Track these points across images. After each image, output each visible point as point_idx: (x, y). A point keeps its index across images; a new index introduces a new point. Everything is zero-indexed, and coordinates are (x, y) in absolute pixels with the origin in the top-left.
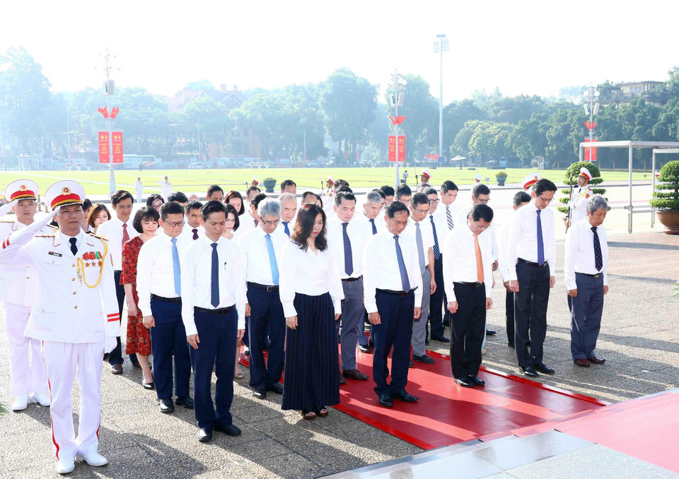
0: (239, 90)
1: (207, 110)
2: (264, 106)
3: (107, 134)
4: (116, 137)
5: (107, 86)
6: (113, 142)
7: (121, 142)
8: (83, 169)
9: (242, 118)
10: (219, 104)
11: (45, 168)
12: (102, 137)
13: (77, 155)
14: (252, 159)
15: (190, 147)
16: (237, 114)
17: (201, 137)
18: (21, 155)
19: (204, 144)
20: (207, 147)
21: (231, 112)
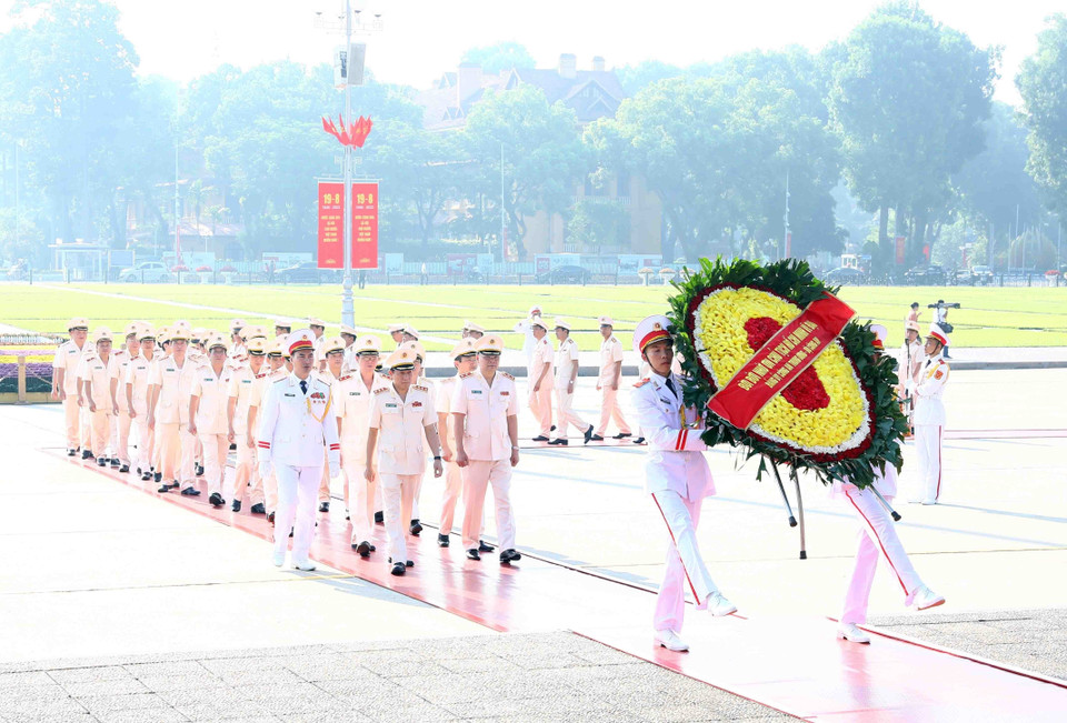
0: (608, 68)
1: (526, 123)
2: (677, 113)
3: (339, 189)
4: (361, 197)
5: (344, 61)
6: (355, 212)
7: (375, 212)
8: (214, 281)
9: (617, 144)
10: (558, 108)
11: (113, 275)
12: (328, 198)
13: (194, 242)
14: (641, 258)
15: (479, 225)
16: (605, 133)
17: (508, 197)
18: (59, 241)
19: (513, 217)
20: (522, 224)
21: (588, 130)
